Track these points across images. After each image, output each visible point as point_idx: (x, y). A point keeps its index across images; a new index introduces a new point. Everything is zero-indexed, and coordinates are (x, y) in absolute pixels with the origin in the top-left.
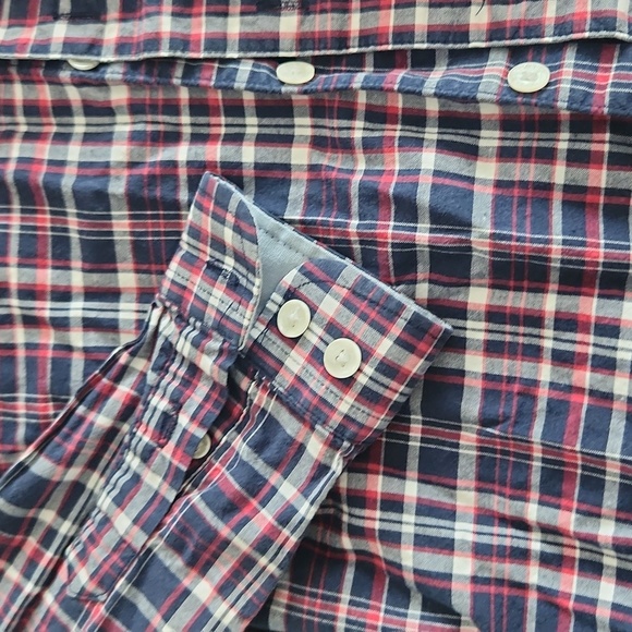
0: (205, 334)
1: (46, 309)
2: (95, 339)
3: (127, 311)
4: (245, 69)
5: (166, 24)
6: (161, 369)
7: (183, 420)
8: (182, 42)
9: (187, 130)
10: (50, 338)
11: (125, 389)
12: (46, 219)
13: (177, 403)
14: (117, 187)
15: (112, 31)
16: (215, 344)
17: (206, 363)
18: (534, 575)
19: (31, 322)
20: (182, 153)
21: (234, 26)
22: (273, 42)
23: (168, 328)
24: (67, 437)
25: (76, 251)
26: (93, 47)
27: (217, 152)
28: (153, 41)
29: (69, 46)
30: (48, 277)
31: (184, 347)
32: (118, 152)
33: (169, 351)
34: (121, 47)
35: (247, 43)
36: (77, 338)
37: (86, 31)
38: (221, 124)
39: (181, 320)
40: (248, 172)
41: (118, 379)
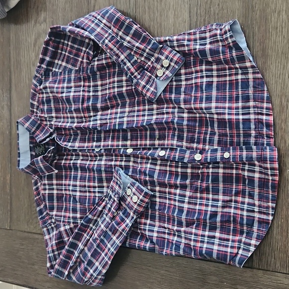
0: (115, 194)
1: (92, 190)
2: (100, 195)
3: (105, 190)
4: (122, 150)
5: (110, 143)
6: (109, 200)
7: (112, 209)
8: (112, 146)
9: (114, 159)
10: (93, 195)
11: (104, 203)
12: (92, 174)
13: (111, 206)
14: (103, 169)
15: (102, 143)
16: (117, 196)
17: (116, 199)
18: (166, 236)
19: (90, 192)
20: (113, 163)
21: (120, 143)
22: (126, 146)
23: (111, 193)
24: (94, 211)
25: (96, 180)
26: (99, 146)
27: (118, 163)
28: (108, 146)
29: (96, 147)
30: (92, 184)
31: (113, 196)
32: (103, 163)
33: (111, 197)
34: (104, 146)
35: (122, 146)
36: (97, 195)
37: (98, 144)
38: (119, 158)
39: (112, 192)
40: (123, 166)
41: (103, 202)
